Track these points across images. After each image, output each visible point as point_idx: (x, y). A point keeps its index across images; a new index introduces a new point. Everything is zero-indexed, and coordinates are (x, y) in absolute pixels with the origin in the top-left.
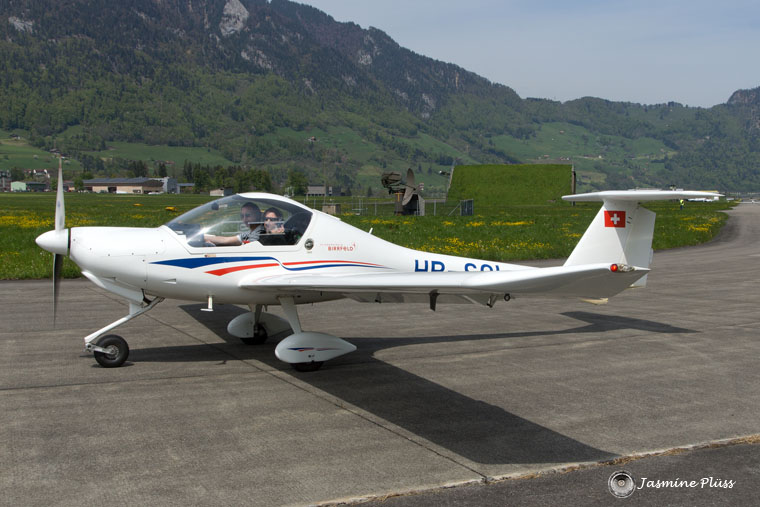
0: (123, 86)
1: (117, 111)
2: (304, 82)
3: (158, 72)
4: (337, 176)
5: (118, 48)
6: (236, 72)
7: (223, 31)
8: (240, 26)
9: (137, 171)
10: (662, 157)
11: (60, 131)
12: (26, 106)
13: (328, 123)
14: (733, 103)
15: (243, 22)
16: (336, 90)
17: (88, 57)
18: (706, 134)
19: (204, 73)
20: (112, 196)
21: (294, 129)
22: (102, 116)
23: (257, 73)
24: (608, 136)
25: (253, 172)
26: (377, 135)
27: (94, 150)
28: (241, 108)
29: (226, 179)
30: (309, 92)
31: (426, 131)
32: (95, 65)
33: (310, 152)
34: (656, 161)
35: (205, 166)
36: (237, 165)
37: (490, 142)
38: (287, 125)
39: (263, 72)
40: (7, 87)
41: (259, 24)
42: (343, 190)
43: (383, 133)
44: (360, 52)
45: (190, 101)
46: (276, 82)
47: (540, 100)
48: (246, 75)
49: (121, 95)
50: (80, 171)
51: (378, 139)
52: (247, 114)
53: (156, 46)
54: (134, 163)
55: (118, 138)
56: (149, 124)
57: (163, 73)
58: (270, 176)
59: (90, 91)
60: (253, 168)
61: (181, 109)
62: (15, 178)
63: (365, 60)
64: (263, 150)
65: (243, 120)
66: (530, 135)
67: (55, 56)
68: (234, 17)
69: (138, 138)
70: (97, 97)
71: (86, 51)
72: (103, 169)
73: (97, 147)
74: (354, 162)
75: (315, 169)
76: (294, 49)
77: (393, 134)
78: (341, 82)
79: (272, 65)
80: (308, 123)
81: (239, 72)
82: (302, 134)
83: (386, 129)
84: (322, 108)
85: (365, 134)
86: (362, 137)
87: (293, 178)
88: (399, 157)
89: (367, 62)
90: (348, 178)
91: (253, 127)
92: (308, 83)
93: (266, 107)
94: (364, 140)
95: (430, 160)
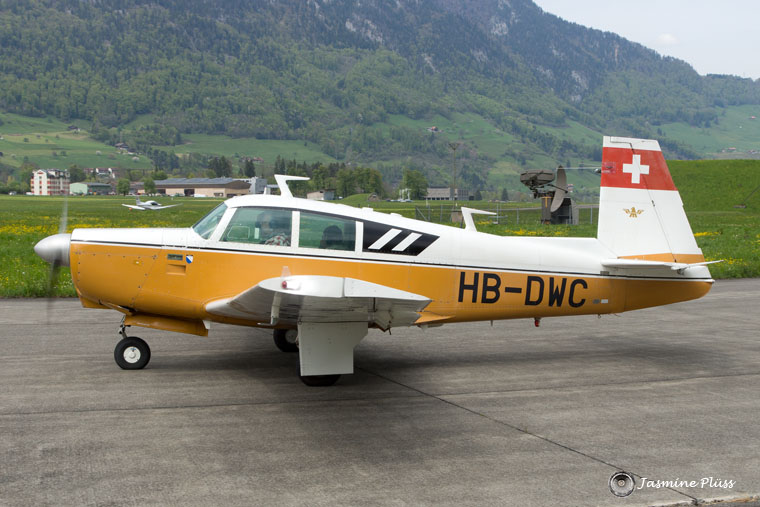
0: (203, 66)
1: (195, 97)
2: (422, 58)
3: (244, 48)
4: (465, 176)
5: (197, 19)
6: (339, 47)
9: (220, 168)
11: (128, 122)
12: (87, 91)
13: (452, 109)
16: (462, 68)
17: (160, 31)
19: (299, 49)
20: (189, 199)
21: (411, 117)
22: (177, 103)
23: (364, 47)
25: (360, 171)
26: (513, 123)
27: (167, 144)
28: (345, 92)
29: (327, 180)
30: (430, 71)
31: (577, 118)
32: (170, 41)
33: (429, 145)
35: (302, 163)
36: (340, 162)
37: (660, 132)
38: (402, 112)
39: (372, 46)
40: (66, 69)
42: (471, 194)
43: (522, 121)
44: (493, 20)
45: (283, 83)
46: (390, 61)
47: (724, 77)
48: (352, 51)
49: (200, 76)
50: (151, 170)
51: (516, 129)
52: (353, 100)
53: (242, 16)
54: (216, 159)
55: (197, 130)
56: (233, 112)
57: (251, 49)
58: (381, 175)
59: (164, 72)
60: (359, 166)
61: (271, 93)
62: (75, 179)
63: (500, 29)
64: (371, 142)
65: (347, 105)
66: (712, 122)
67: (122, 31)
69: (220, 129)
70: (171, 79)
71: (159, 24)
72: (177, 167)
73: (172, 141)
74: (485, 158)
75: (435, 166)
76: (411, 18)
77: (535, 122)
78: (469, 58)
79: (384, 37)
80: (427, 109)
81: (343, 47)
82: (421, 123)
83: (525, 116)
84: (446, 90)
85: (499, 122)
86: (496, 126)
87: (409, 178)
88: (542, 152)
89: (502, 32)
90: (477, 178)
91: (360, 115)
92: (428, 59)
93: (376, 90)
94: (498, 131)
95: (581, 155)
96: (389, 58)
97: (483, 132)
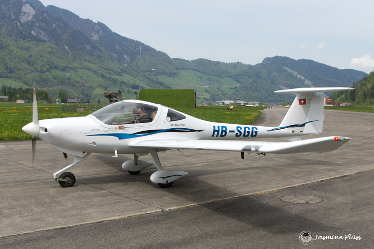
2: (65, 47)
4: (83, 94)
6: (29, 41)
7: (21, 20)
8: (30, 18)
10: (234, 86)
13: (77, 68)
14: (264, 63)
15: (32, 16)
18: (253, 77)
19: (11, 41)
21: (60, 70)
23: (40, 42)
24: (210, 77)
25: (39, 91)
26: (102, 74)
28: (32, 59)
29: (25, 95)
30: (68, 52)
31: (126, 72)
33: (68, 82)
34: (232, 88)
35: (14, 88)
36: (31, 88)
37: (157, 78)
38: (56, 68)
39: (43, 41)
41: (40, 18)
42: (85, 101)
43: (105, 73)
44: (93, 33)
45: (4, 54)
46: (51, 48)
47: (179, 59)
48: (34, 43)
51: (103, 76)
52: (36, 63)
58: (48, 93)
60: (39, 89)
63: (95, 37)
64: (44, 80)
65: (33, 65)
66: (175, 76)
68: (27, 13)
74: (91, 87)
75: (71, 90)
76: (59, 31)
77: (110, 74)
78: (83, 48)
79: (48, 38)
80: (67, 67)
81: (31, 41)
82: (65, 73)
83: (106, 71)
84: (74, 60)
85: (96, 73)
86: (95, 75)
87: (60, 94)
88: (113, 85)
89: (96, 38)
90: (88, 95)
91: (39, 69)
92: (67, 48)
93: (46, 59)
94: (96, 76)
95: (128, 86)
96: (50, 46)
97: (90, 77)
